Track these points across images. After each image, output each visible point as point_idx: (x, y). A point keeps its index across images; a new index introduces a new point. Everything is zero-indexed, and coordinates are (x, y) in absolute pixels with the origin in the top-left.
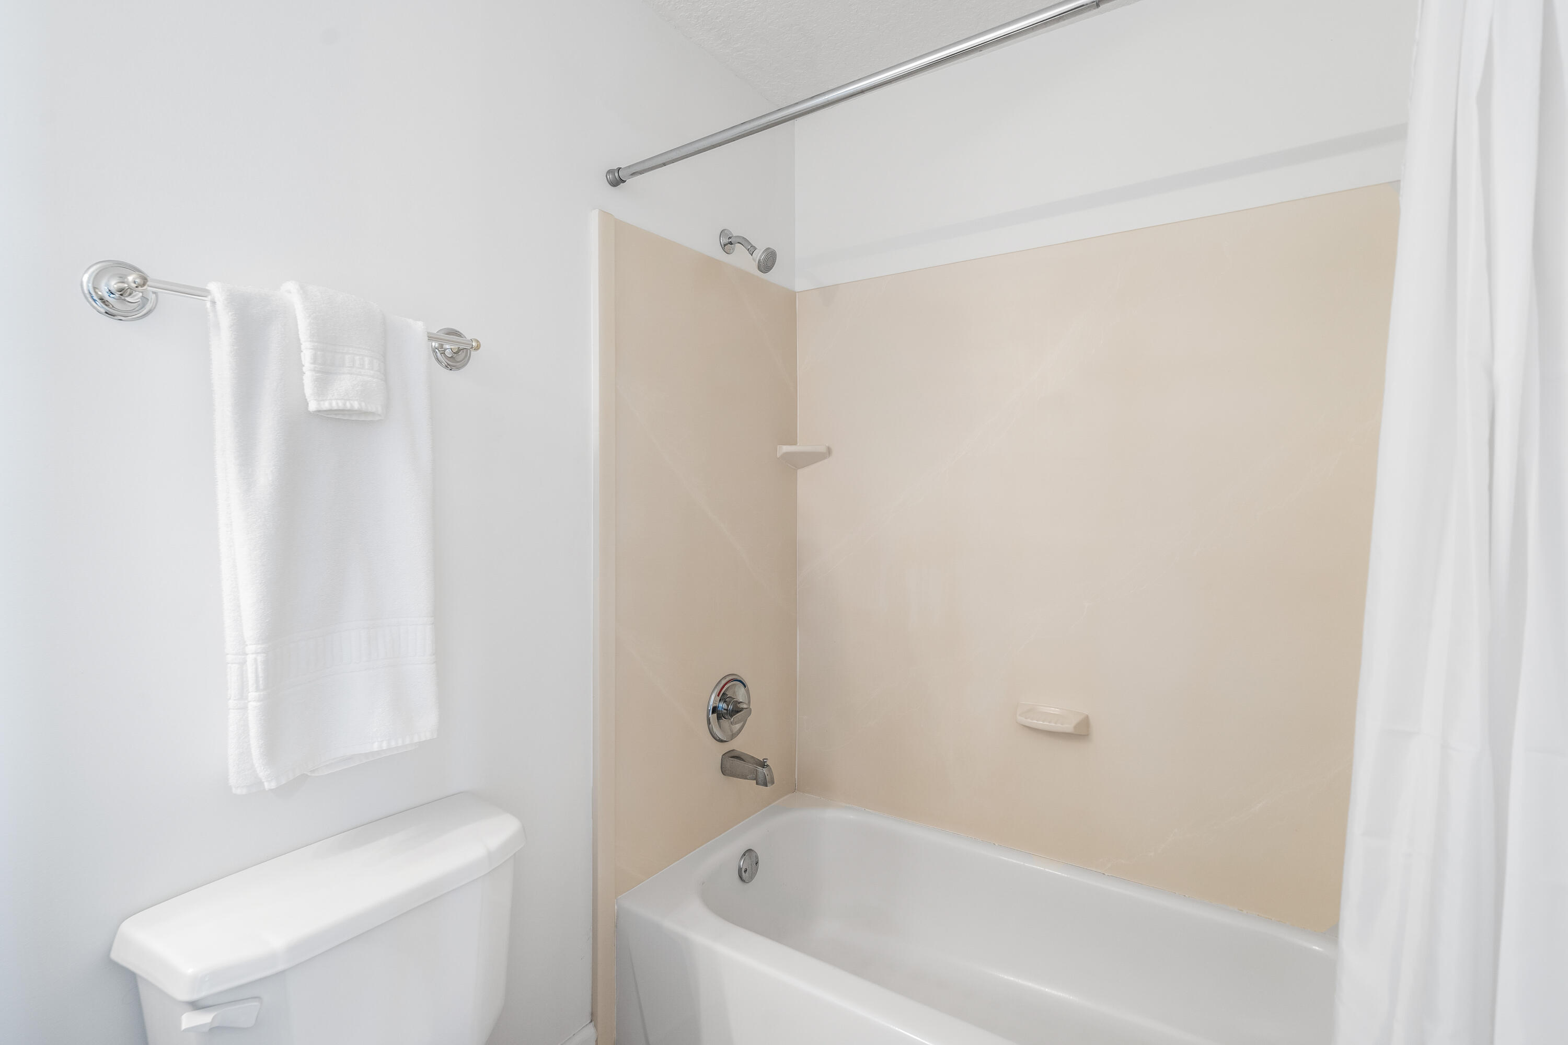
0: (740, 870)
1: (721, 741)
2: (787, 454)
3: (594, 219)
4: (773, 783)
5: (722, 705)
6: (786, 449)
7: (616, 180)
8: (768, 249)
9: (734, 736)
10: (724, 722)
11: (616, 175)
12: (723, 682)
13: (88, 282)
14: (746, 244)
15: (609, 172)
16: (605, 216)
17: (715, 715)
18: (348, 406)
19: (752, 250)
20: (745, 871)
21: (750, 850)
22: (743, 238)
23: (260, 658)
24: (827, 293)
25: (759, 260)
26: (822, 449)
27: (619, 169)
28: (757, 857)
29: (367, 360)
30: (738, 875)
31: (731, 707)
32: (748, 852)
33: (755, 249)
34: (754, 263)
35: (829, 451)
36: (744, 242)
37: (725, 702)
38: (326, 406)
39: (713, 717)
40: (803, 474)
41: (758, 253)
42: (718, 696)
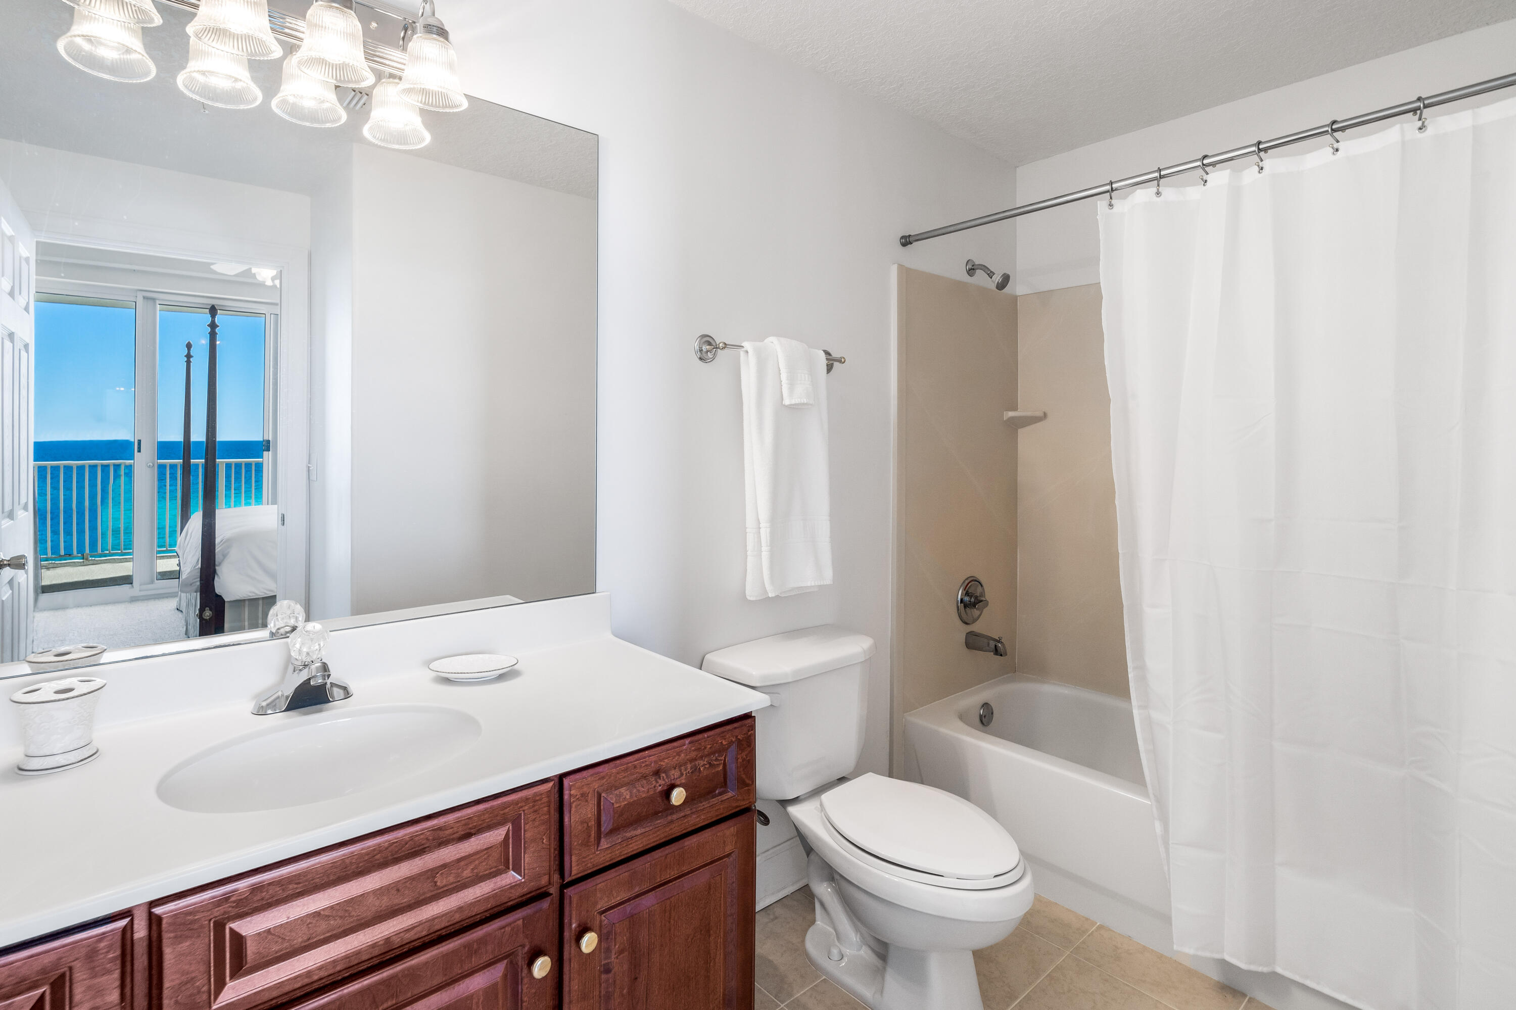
0: (981, 716)
1: (966, 623)
2: (1012, 418)
3: (894, 271)
4: (1006, 655)
5: (967, 599)
6: (1011, 414)
7: (906, 241)
8: (1005, 274)
9: (975, 620)
10: (968, 609)
11: (908, 240)
12: (967, 582)
13: (697, 345)
14: (986, 270)
15: (902, 237)
16: (901, 267)
17: (963, 604)
18: (802, 402)
19: (991, 274)
20: (985, 717)
21: (986, 704)
22: (984, 266)
23: (768, 530)
24: (1044, 296)
25: (998, 282)
26: (1039, 414)
27: (910, 236)
28: (992, 709)
29: (807, 376)
30: (979, 719)
31: (973, 600)
32: (986, 705)
33: (994, 274)
34: (993, 284)
35: (1045, 415)
36: (984, 268)
37: (968, 595)
38: (793, 402)
39: (961, 606)
40: (1021, 432)
41: (997, 278)
42: (965, 590)
